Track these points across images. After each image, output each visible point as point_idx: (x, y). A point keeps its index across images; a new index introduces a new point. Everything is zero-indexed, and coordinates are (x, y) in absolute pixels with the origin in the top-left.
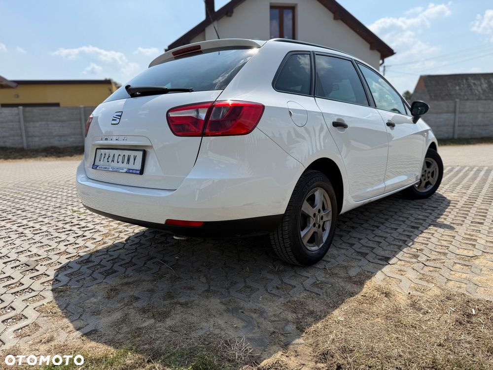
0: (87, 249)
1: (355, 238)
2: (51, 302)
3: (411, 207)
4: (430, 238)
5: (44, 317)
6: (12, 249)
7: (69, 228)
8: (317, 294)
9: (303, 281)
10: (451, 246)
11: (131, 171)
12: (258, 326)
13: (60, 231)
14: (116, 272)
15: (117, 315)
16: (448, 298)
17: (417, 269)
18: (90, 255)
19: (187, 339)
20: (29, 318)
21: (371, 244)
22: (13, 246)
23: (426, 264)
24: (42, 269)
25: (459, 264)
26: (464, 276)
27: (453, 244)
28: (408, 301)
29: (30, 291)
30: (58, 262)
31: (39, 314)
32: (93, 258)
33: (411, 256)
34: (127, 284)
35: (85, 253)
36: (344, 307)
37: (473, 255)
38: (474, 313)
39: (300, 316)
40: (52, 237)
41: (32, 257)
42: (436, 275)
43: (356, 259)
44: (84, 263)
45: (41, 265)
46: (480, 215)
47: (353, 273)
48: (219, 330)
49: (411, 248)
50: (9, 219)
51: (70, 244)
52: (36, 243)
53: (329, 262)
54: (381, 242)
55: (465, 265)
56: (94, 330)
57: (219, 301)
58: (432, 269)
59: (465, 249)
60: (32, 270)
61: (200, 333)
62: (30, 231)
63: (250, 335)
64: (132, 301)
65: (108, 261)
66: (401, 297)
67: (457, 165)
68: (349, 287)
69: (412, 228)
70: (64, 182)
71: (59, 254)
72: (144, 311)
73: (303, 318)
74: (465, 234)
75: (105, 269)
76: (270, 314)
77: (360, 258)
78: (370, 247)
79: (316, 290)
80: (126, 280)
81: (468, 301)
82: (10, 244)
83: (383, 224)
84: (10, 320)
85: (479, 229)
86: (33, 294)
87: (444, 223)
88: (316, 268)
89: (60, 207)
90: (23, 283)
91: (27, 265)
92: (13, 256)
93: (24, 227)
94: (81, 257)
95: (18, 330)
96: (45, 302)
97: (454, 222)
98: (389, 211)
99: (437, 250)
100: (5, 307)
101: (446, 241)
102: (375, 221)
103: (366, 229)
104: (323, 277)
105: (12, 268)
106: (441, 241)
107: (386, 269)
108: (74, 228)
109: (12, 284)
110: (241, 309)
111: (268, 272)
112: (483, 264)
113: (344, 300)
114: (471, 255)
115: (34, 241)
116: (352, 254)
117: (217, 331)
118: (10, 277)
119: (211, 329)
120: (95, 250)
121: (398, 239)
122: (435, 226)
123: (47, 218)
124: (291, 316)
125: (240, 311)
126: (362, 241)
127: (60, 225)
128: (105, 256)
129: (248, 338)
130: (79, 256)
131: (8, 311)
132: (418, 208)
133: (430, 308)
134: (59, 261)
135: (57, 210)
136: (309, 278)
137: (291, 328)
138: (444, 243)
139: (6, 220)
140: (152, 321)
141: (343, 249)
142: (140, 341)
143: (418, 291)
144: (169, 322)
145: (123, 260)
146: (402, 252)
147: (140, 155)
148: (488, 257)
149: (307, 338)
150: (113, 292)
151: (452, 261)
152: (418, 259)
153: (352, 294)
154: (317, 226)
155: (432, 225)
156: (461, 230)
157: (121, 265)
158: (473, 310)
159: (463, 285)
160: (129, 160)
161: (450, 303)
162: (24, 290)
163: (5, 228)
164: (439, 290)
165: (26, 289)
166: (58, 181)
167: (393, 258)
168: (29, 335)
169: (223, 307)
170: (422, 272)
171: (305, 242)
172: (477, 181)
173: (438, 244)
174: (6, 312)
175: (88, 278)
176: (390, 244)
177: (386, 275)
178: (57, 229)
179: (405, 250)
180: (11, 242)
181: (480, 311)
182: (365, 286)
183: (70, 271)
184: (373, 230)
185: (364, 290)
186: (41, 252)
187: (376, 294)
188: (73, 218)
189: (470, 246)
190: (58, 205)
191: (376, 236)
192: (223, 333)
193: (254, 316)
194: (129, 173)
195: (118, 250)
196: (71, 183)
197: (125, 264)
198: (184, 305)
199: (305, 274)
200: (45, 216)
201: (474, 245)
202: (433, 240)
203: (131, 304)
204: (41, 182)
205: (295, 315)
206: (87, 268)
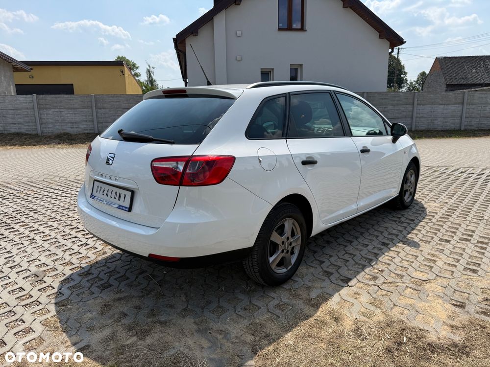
0: (88, 260)
1: (327, 254)
2: (55, 316)
3: (390, 220)
4: (394, 258)
5: (48, 331)
6: (24, 257)
7: (74, 234)
8: (278, 316)
9: (269, 302)
10: (410, 268)
11: (121, 207)
12: (221, 348)
13: (66, 238)
14: (111, 286)
15: (107, 332)
16: (388, 325)
17: (371, 293)
18: (90, 266)
19: (160, 358)
20: (36, 331)
21: (339, 263)
22: (25, 254)
23: (381, 287)
24: (48, 280)
25: (410, 288)
26: (411, 301)
27: (413, 265)
28: (353, 326)
29: (38, 304)
30: (63, 274)
31: (44, 327)
32: (93, 271)
33: (371, 277)
34: (119, 299)
35: (86, 265)
36: (298, 330)
37: (426, 279)
38: (405, 341)
39: (257, 339)
40: (60, 244)
41: (41, 267)
42: (386, 299)
43: (320, 279)
44: (84, 275)
45: (48, 276)
46: (451, 232)
47: (314, 294)
48: (188, 350)
49: (374, 268)
50: (23, 222)
51: (74, 253)
52: (45, 250)
53: (296, 281)
54: (348, 261)
55: (415, 289)
56: (87, 346)
57: (193, 321)
58: (384, 292)
59: (422, 272)
60: (40, 281)
61: (172, 352)
62: (40, 237)
63: (212, 356)
64: (121, 318)
65: (105, 274)
66: (348, 321)
67: (453, 165)
68: (307, 309)
69: (382, 245)
70: (74, 177)
71: (64, 264)
72: (130, 328)
73: (259, 340)
74: (429, 254)
75: (102, 282)
76: (233, 336)
77: (324, 278)
78: (337, 265)
79: (278, 312)
80: (118, 296)
81: (404, 329)
82: (23, 251)
83: (357, 238)
84: (20, 333)
85: (443, 248)
86: (40, 307)
87: (415, 240)
88: (283, 288)
89: (68, 208)
90: (32, 295)
91: (36, 276)
92: (25, 265)
93: (35, 232)
94: (83, 268)
95: (27, 343)
96: (48, 316)
97: (423, 239)
98: (367, 224)
99: (396, 272)
100: (17, 320)
101: (408, 261)
102: (351, 235)
103: (340, 244)
104: (287, 298)
105: (23, 278)
106: (404, 262)
107: (344, 292)
108: (79, 235)
109: (23, 296)
110: (210, 329)
111: (240, 292)
112: (432, 289)
113: (298, 323)
114: (424, 279)
115: (43, 249)
116: (319, 274)
117: (186, 351)
118: (21, 288)
119: (182, 349)
120: (95, 261)
121: (365, 258)
122: (404, 243)
123: (56, 222)
124: (249, 338)
125: (209, 331)
126: (332, 259)
127: (67, 231)
128: (104, 268)
129: (210, 359)
130: (81, 267)
131: (20, 323)
132: (396, 221)
133: (369, 334)
134: (64, 272)
135: (65, 212)
136: (274, 298)
137: (247, 349)
138: (405, 264)
139: (19, 223)
140: (135, 339)
141: (312, 267)
142: (122, 358)
143: (365, 316)
144: (149, 341)
145: (119, 273)
146: (363, 273)
147: (129, 194)
148: (439, 282)
149: (258, 361)
150: (106, 307)
151: (405, 285)
152: (376, 281)
153: (307, 317)
154: (285, 251)
155: (402, 241)
156: (426, 249)
157: (116, 279)
158: (405, 338)
159: (406, 312)
160: (120, 197)
161: (388, 329)
162: (33, 302)
163: (19, 233)
164: (383, 316)
165: (35, 301)
166: (68, 176)
167: (354, 278)
168: (35, 349)
169: (195, 327)
170: (374, 296)
171: (273, 267)
172: (463, 189)
173: (399, 264)
174: (18, 324)
175: (87, 292)
176: (356, 263)
177: (341, 298)
178: (64, 235)
179: (367, 270)
180: (23, 249)
181: (411, 339)
182: (321, 309)
183: (72, 284)
184: (346, 246)
185: (318, 314)
186: (49, 261)
187: (327, 318)
188: (79, 223)
189: (428, 268)
190: (67, 206)
191: (346, 253)
192: (191, 353)
193: (220, 337)
194: (120, 209)
195: (115, 261)
196: (80, 178)
197: (119, 277)
198: (163, 324)
199: (273, 294)
200: (54, 220)
201: (431, 267)
202: (397, 260)
203: (120, 321)
204: (53, 177)
205: (253, 337)
206: (87, 281)
